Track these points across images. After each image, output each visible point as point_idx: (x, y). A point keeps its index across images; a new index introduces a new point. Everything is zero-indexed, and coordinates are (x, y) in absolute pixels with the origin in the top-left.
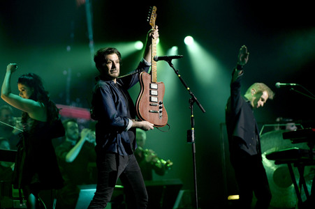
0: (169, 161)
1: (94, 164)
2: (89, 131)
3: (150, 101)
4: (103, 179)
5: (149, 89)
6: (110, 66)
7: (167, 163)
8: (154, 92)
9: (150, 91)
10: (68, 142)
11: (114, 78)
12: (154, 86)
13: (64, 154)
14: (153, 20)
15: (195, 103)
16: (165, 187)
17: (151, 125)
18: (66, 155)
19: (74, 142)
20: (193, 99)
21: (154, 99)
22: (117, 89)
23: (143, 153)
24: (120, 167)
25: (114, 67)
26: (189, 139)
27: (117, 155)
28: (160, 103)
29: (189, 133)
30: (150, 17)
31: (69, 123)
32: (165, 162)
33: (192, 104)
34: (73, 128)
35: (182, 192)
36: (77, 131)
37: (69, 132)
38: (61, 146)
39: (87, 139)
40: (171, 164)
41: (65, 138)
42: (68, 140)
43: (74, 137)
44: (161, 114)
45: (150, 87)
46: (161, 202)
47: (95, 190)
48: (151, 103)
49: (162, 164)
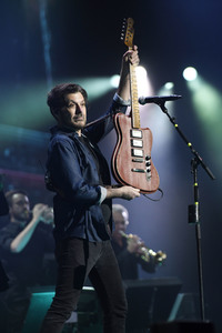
0: (160, 252)
1: (52, 256)
2: (45, 208)
3: (133, 155)
4: (66, 278)
5: (129, 138)
6: (73, 111)
7: (158, 256)
8: (137, 143)
9: (132, 141)
10: (14, 224)
11: (78, 128)
12: (136, 134)
13: (8, 241)
14: (129, 37)
15: (200, 165)
16: (156, 289)
17: (136, 192)
18: (11, 242)
19: (23, 224)
20: (197, 159)
21: (138, 152)
22: (82, 144)
23: (125, 239)
24: (90, 259)
25: (78, 111)
26: (191, 218)
27: (86, 242)
28: (147, 159)
29: (192, 209)
30: (125, 33)
31: (16, 196)
32: (154, 254)
33: (195, 167)
34: (21, 203)
35: (180, 296)
36: (28, 207)
37: (16, 208)
38: (4, 229)
39: (42, 219)
40: (164, 256)
41: (10, 218)
42: (13, 220)
43: (23, 216)
44: (150, 174)
45: (131, 135)
46: (151, 311)
47: (54, 293)
48: (135, 159)
49: (150, 256)
